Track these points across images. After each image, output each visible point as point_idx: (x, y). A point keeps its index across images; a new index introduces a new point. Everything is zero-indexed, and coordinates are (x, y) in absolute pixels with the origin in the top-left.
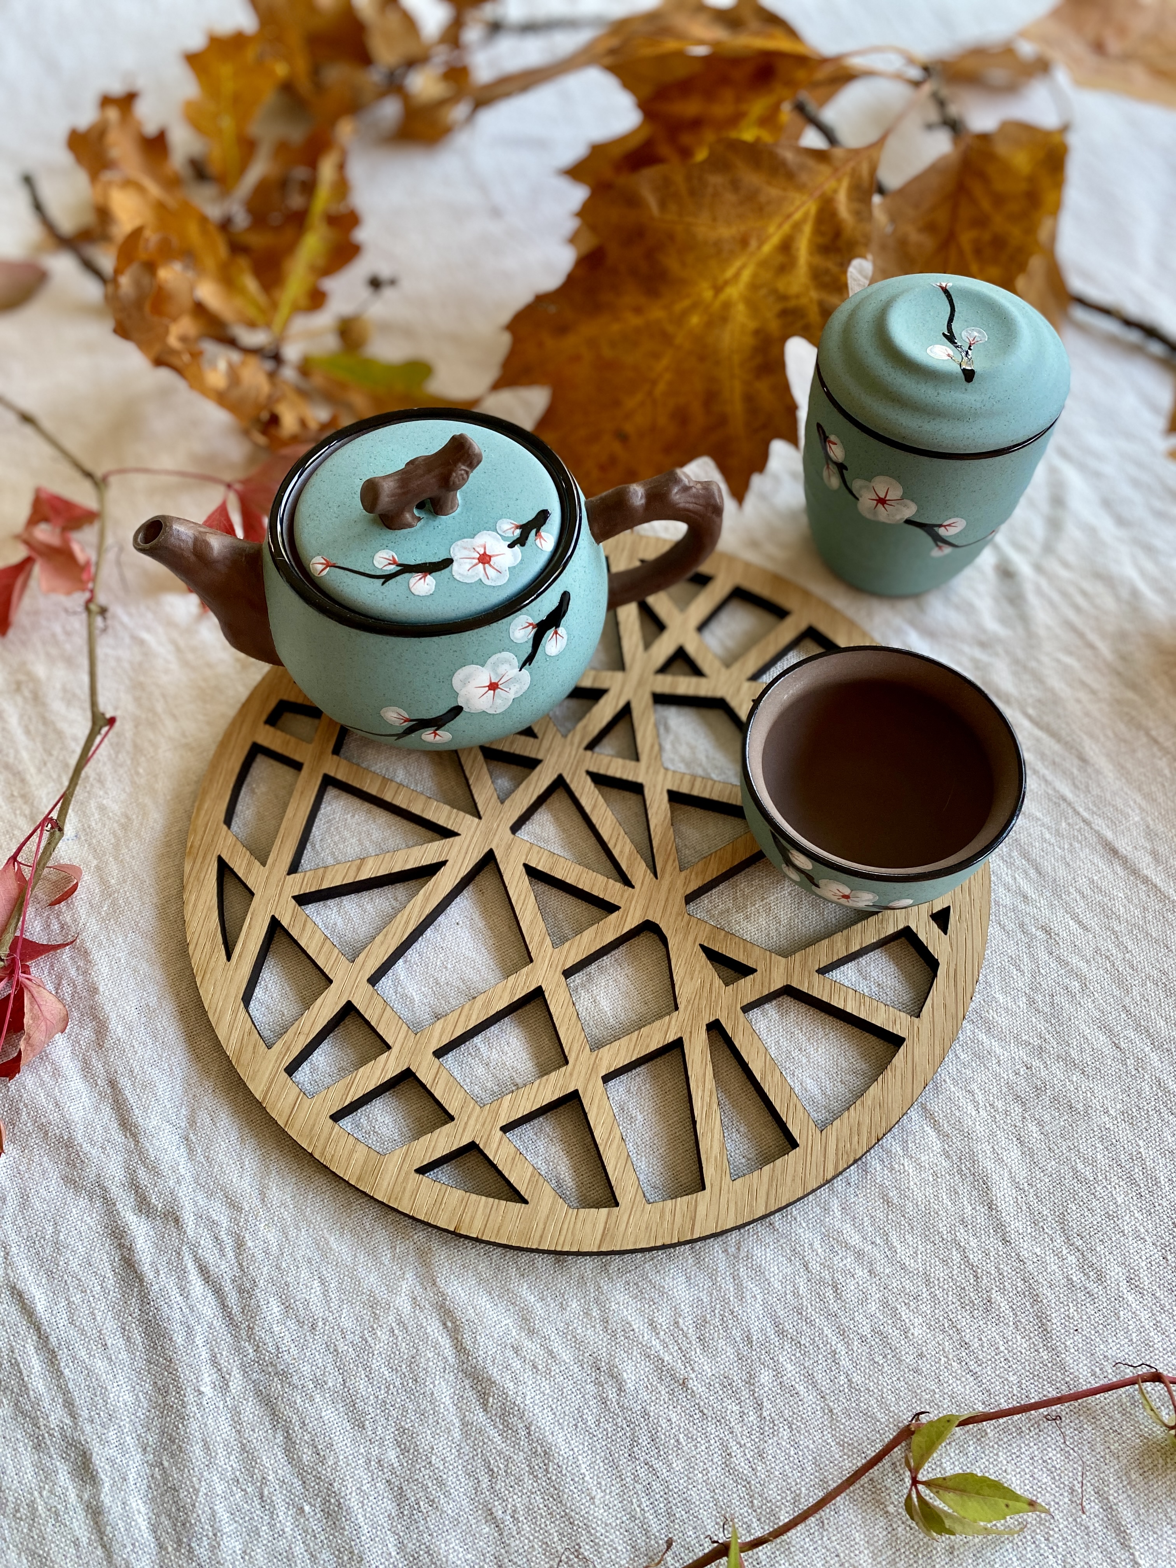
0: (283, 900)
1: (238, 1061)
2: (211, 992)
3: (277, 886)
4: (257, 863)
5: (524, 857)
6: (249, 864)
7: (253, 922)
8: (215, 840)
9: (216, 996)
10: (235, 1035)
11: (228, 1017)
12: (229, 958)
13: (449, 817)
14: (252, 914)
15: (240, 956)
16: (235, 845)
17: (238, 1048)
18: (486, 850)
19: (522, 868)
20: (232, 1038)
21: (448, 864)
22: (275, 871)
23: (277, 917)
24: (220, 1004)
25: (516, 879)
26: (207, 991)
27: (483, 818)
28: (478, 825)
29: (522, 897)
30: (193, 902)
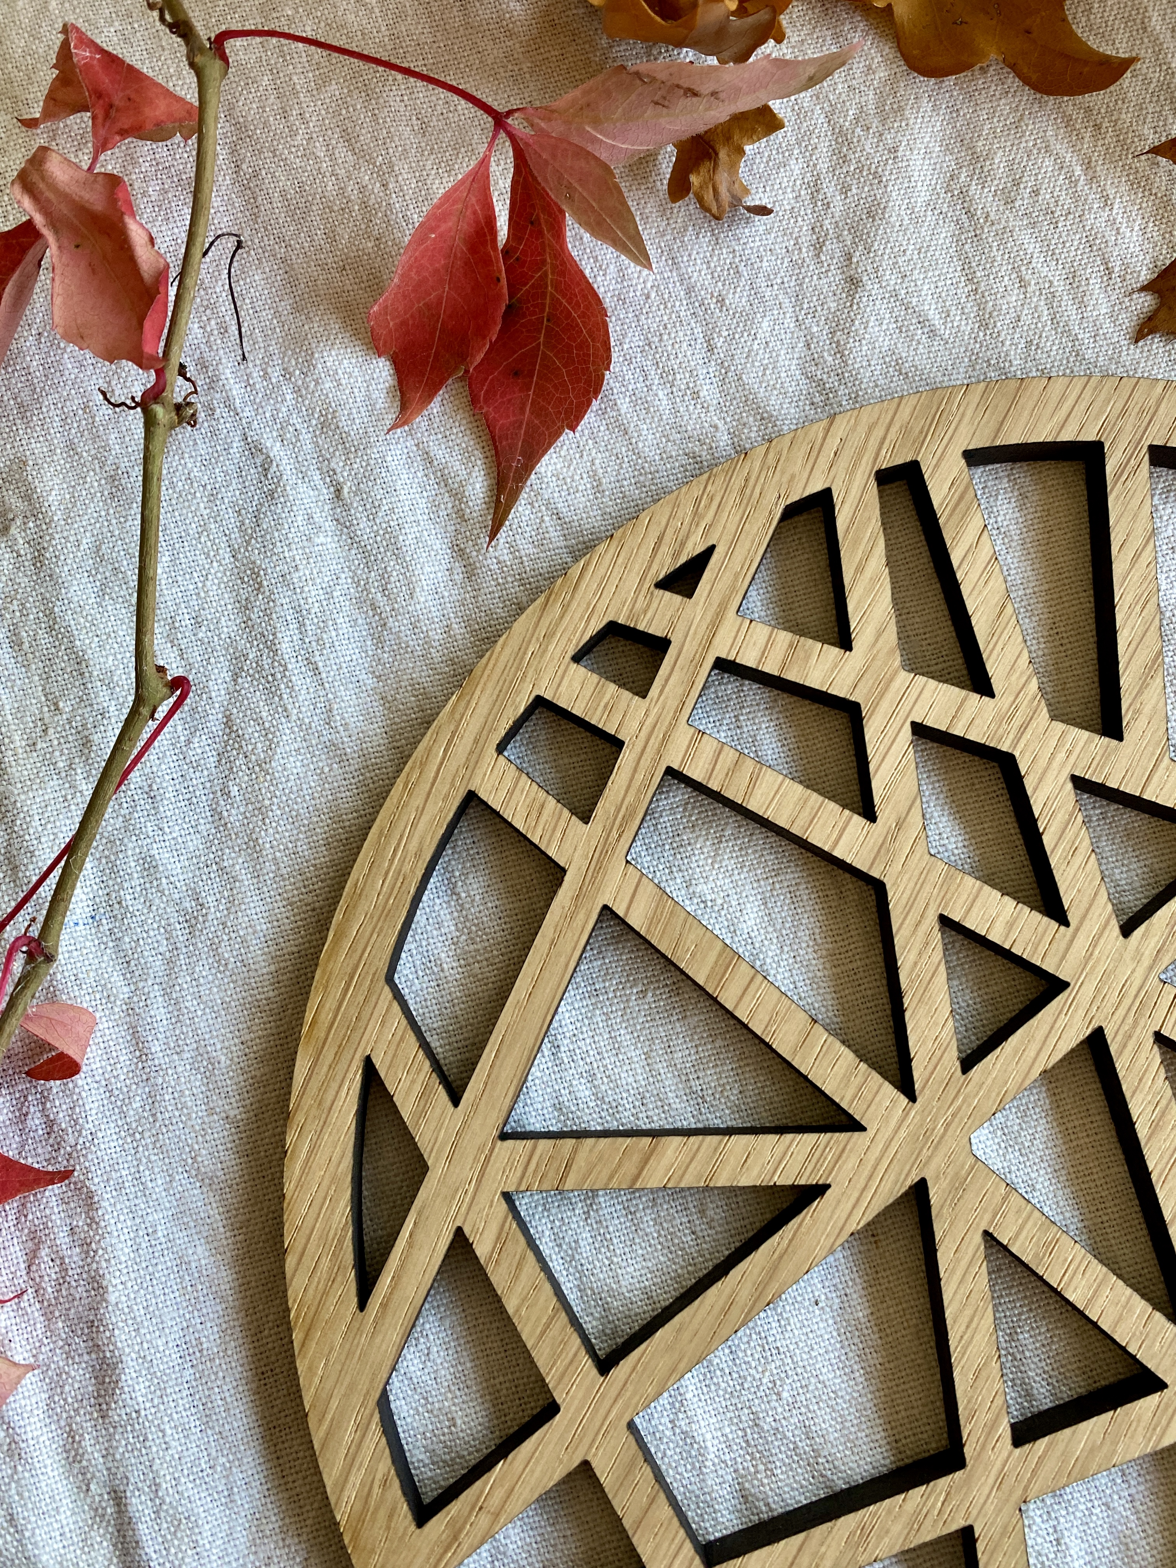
0: (483, 1198)
1: (355, 1538)
2: (320, 1373)
3: (476, 1159)
4: (441, 1094)
5: (987, 1217)
6: (424, 1094)
7: (420, 1237)
8: (365, 1015)
9: (329, 1384)
10: (356, 1479)
11: (348, 1436)
12: (362, 1305)
13: (846, 1080)
14: (420, 1214)
15: (384, 1306)
16: (402, 1039)
17: (358, 1506)
18: (913, 1178)
19: (978, 1238)
20: (349, 1485)
21: (829, 1192)
22: (476, 1124)
23: (467, 1230)
24: (334, 1404)
25: (964, 1263)
26: (311, 1369)
27: (919, 1100)
28: (906, 1112)
29: (968, 1312)
30: (303, 1156)
